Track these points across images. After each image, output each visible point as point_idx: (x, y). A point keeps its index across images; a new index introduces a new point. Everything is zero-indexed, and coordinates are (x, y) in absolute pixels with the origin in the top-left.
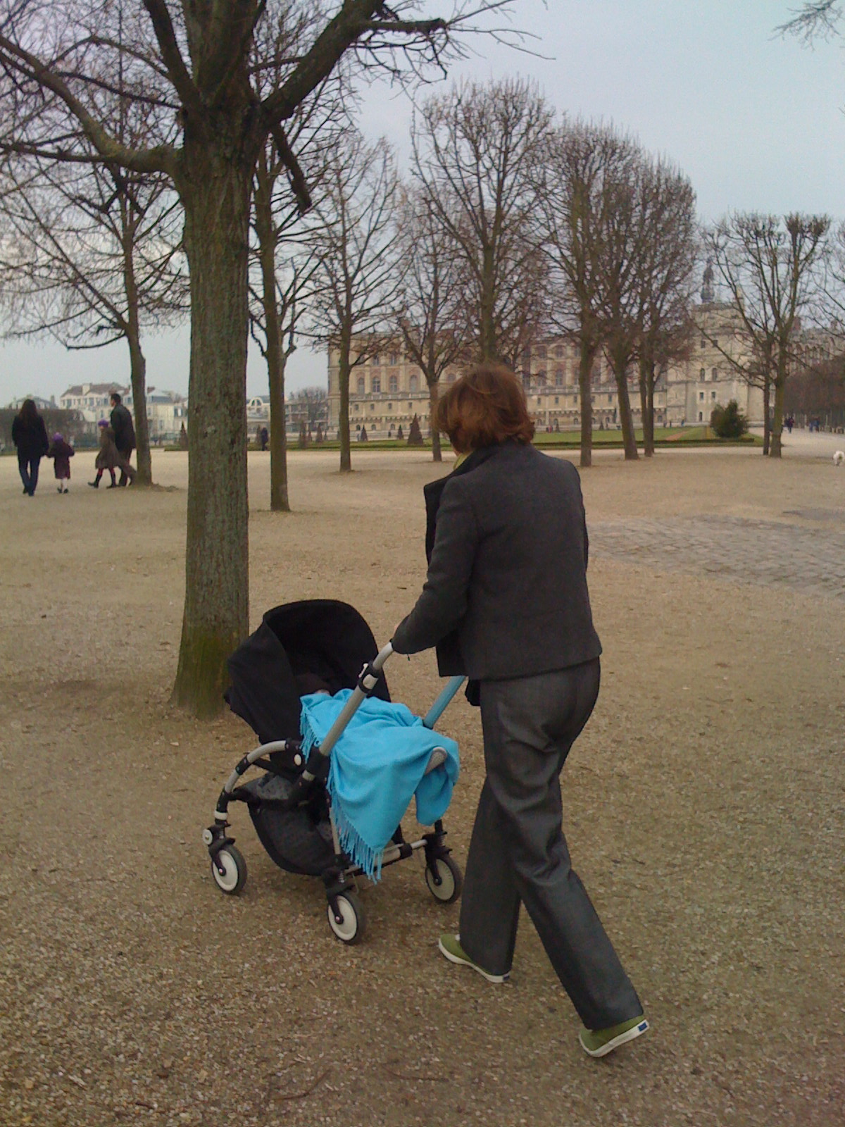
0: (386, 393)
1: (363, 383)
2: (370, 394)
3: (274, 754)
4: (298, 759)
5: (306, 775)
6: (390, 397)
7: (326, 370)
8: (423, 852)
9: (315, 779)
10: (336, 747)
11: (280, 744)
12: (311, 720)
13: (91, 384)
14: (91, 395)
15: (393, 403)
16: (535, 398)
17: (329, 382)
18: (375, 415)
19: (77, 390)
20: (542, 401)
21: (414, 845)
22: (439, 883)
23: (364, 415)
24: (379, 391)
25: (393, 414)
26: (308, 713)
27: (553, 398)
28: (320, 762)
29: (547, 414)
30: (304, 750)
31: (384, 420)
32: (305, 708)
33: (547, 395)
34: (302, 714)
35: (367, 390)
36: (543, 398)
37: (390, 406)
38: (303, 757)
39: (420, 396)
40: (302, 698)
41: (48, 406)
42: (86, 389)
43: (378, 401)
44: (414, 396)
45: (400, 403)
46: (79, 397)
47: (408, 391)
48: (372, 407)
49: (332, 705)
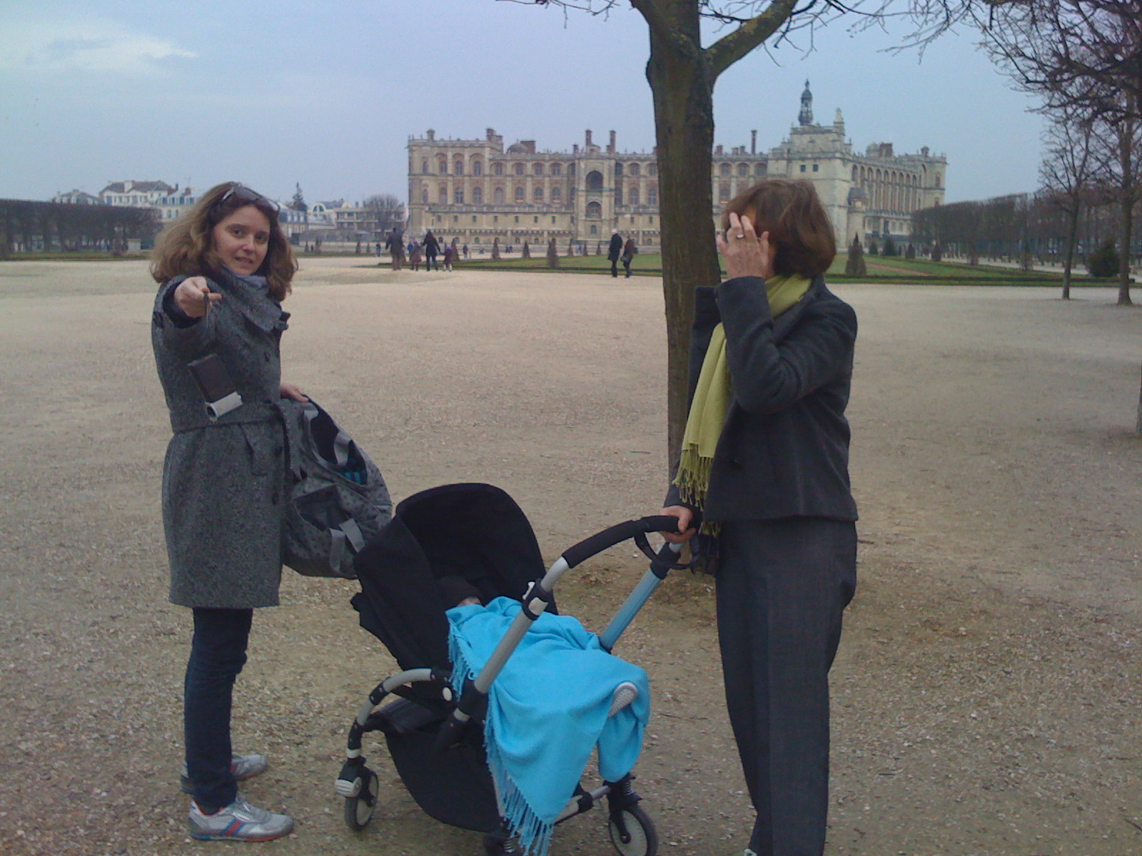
0: (469, 205)
1: (446, 194)
2: (452, 205)
3: (417, 684)
4: (447, 694)
5: (458, 714)
6: (474, 209)
7: (406, 178)
8: (605, 799)
9: (470, 719)
10: (496, 682)
11: (424, 673)
12: (462, 644)
13: (133, 182)
14: (133, 193)
15: (478, 215)
16: (628, 216)
17: (410, 191)
18: (457, 227)
19: (118, 187)
20: (635, 220)
21: (594, 793)
22: (627, 841)
23: (446, 227)
24: (462, 202)
25: (477, 227)
26: (458, 634)
27: (647, 217)
28: (476, 700)
29: (641, 234)
30: (454, 684)
31: (468, 232)
32: (453, 627)
33: (640, 214)
34: (451, 637)
35: (450, 201)
36: (636, 217)
37: (474, 218)
38: (453, 693)
39: (507, 210)
40: (450, 612)
41: (96, 202)
42: (128, 186)
43: (462, 213)
44: (500, 209)
45: (484, 216)
46: (121, 194)
47: (493, 204)
48: (456, 218)
49: (486, 619)
